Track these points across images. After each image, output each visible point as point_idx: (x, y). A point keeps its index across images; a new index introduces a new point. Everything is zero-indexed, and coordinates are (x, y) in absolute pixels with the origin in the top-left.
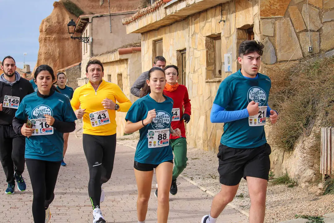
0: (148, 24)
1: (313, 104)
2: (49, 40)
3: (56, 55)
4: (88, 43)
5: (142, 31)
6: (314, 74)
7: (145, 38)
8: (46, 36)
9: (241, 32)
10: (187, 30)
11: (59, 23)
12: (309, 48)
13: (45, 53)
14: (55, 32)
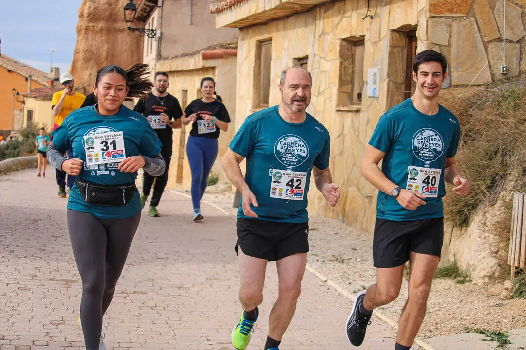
0: (251, 14)
1: (503, 156)
2: (93, 30)
3: (102, 55)
4: (154, 39)
5: (241, 25)
6: (508, 109)
7: (245, 36)
8: (88, 24)
9: (396, 37)
10: (312, 27)
11: (110, 5)
12: (503, 67)
13: (85, 50)
14: (103, 18)
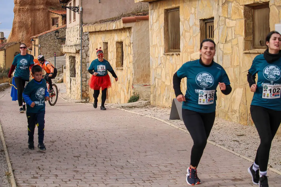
2: (23, 11)
3: (29, 24)
4: (78, 13)
8: (20, 7)
13: (19, 22)
14: (28, 4)
